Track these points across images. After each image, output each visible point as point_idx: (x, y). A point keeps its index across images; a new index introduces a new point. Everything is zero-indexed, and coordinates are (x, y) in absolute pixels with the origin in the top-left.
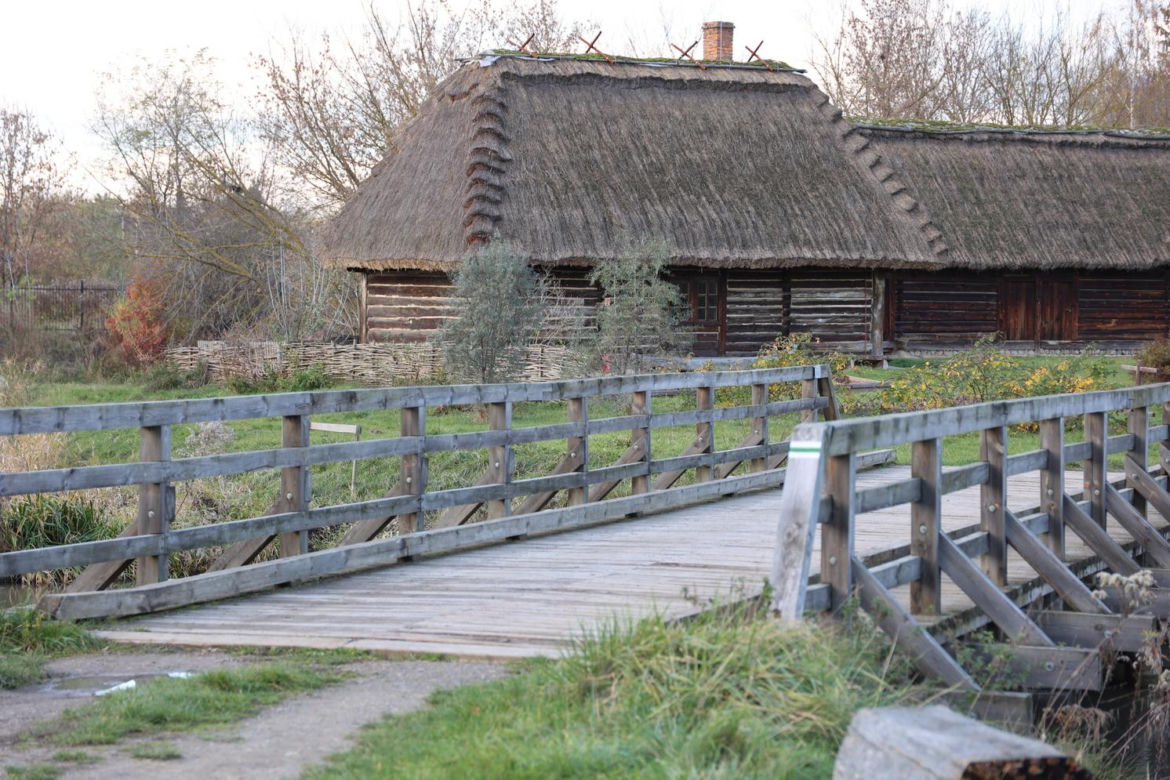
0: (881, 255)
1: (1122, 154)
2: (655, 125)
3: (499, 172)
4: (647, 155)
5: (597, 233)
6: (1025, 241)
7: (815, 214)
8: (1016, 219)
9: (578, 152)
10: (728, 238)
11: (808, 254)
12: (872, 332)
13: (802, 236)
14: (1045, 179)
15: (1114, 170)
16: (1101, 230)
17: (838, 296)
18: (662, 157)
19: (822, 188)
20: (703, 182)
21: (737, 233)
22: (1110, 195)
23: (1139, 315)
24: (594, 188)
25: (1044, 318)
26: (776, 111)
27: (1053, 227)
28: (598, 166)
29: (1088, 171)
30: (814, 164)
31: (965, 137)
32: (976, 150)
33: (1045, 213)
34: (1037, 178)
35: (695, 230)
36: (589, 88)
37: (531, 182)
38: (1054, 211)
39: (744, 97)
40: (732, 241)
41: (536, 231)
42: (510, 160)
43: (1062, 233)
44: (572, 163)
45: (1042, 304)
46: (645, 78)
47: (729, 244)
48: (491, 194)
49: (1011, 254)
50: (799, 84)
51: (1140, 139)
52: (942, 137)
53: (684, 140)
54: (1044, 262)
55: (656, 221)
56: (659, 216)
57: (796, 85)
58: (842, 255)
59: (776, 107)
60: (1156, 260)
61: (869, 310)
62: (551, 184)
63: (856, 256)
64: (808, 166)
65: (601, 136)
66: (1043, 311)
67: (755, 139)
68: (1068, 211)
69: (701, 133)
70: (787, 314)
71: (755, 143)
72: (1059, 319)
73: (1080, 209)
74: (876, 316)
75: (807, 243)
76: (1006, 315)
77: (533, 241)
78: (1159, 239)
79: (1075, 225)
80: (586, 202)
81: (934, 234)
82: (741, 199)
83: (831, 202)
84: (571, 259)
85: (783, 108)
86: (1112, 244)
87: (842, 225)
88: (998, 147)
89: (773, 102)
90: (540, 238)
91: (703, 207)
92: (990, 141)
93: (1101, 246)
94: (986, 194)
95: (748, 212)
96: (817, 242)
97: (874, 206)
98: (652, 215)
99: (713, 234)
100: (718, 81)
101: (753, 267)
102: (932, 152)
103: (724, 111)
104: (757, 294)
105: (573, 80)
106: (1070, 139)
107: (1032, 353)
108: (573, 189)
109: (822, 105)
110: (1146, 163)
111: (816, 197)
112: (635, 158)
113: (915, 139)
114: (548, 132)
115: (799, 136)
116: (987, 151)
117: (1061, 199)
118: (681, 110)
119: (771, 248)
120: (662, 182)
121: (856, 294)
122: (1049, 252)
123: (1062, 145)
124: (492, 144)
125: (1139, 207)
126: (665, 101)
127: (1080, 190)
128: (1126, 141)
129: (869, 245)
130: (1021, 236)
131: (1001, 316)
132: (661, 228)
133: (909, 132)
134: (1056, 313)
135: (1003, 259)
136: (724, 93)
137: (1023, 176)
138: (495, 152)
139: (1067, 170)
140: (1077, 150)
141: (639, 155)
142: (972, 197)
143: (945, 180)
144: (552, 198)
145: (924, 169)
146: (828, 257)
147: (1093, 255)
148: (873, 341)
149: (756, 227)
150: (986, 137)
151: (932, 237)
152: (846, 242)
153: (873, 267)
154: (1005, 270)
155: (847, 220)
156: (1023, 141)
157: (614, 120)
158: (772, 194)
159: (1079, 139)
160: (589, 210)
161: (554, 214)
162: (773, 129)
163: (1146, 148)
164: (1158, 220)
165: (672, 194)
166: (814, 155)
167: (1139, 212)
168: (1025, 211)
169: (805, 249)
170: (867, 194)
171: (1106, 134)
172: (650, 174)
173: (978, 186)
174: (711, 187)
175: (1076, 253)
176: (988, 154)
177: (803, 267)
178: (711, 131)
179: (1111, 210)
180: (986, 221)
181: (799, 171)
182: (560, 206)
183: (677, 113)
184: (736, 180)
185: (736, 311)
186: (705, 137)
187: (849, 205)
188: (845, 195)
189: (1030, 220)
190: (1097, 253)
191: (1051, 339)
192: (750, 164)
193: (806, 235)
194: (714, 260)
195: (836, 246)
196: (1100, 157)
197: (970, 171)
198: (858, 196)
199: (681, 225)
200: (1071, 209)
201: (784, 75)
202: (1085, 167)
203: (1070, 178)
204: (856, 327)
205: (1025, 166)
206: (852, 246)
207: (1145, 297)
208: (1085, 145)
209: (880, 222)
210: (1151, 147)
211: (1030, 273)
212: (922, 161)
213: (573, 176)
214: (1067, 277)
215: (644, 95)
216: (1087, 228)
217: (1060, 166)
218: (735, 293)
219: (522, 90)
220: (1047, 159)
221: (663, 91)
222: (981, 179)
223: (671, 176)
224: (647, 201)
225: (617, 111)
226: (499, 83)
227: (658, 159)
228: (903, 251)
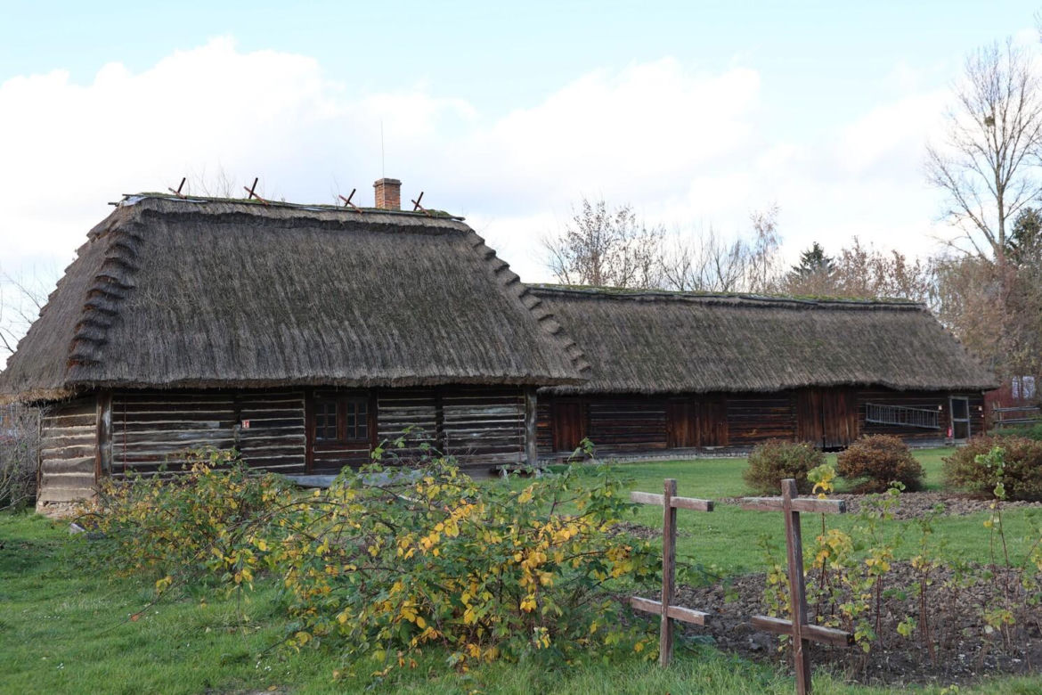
0: (524, 372)
1: (753, 311)
2: (306, 259)
3: (115, 298)
4: (292, 284)
5: (220, 354)
6: (684, 372)
7: (461, 336)
8: (677, 356)
9: (215, 281)
10: (367, 358)
11: (450, 372)
12: (527, 444)
13: (446, 357)
14: (698, 327)
15: (748, 321)
16: (741, 364)
17: (491, 412)
18: (307, 286)
19: (471, 315)
20: (349, 309)
21: (377, 353)
22: (746, 339)
23: (773, 426)
24: (226, 313)
25: (702, 429)
26: (433, 251)
27: (705, 361)
28: (235, 294)
29: (729, 322)
30: (465, 293)
31: (637, 298)
32: (646, 307)
33: (699, 352)
34: (692, 327)
35: (332, 351)
36: (240, 226)
37: (153, 307)
38: (705, 350)
39: (401, 238)
40: (372, 361)
41: (148, 354)
42: (132, 287)
43: (712, 365)
44: (206, 291)
45: (700, 420)
46: (299, 219)
47: (367, 363)
48: (100, 319)
49: (673, 381)
50: (456, 228)
51: (764, 300)
52: (619, 298)
53: (335, 272)
54: (698, 387)
55: (289, 343)
56: (293, 338)
57: (453, 229)
58: (486, 372)
59: (433, 247)
60: (781, 385)
61: (522, 424)
62: (176, 309)
63: (499, 373)
64: (459, 296)
65: (244, 266)
66: (701, 425)
67: (408, 271)
68: (716, 350)
69: (353, 266)
70: (440, 429)
71: (408, 276)
72: (714, 430)
73: (724, 349)
74: (529, 429)
75: (451, 362)
76: (673, 430)
77: (143, 364)
78: (783, 370)
79: (721, 360)
80: (214, 327)
81: (577, 353)
82: (387, 324)
83: (478, 326)
84: (184, 381)
85: (439, 247)
86: (749, 374)
87: (488, 346)
88: (663, 305)
89: (430, 242)
90: (152, 360)
91: (345, 330)
92: (656, 301)
93: (741, 375)
94: (653, 338)
95: (392, 335)
96: (461, 361)
97: (521, 331)
98: (286, 338)
99: (351, 356)
100: (374, 223)
101: (394, 385)
102: (612, 309)
103: (380, 249)
104: (409, 412)
105: (223, 218)
106: (716, 300)
107: (694, 456)
108: (201, 314)
109: (477, 245)
110: (770, 317)
111: (465, 322)
112: (278, 287)
113: (599, 299)
114: (185, 263)
115: (452, 271)
116: (654, 308)
117: (710, 342)
118: (335, 247)
119: (413, 367)
120: (304, 308)
121: (510, 410)
122: (703, 380)
123: (710, 304)
124: (114, 272)
125: (768, 347)
126: (320, 240)
127: (724, 335)
128: (756, 302)
129: (513, 364)
130: (681, 369)
131: (669, 430)
132: (294, 350)
133: (593, 294)
134: (711, 427)
135: (667, 385)
136: (382, 234)
137: (682, 326)
138: (114, 279)
139: (714, 321)
140: (721, 308)
141: (283, 285)
142: (642, 340)
143: (622, 328)
144: (174, 322)
145: (605, 320)
146: (471, 375)
147: (735, 382)
148: (528, 452)
149: (397, 347)
150: (653, 298)
151: (575, 356)
152: (490, 362)
153: (519, 383)
154: (668, 395)
155: (493, 341)
156: (681, 301)
157: (263, 254)
158: (420, 319)
159: (722, 300)
160: (215, 333)
161: (172, 338)
162: (427, 264)
163: (770, 307)
164: (781, 356)
165: (312, 319)
166: (466, 286)
167: (768, 351)
168: (684, 351)
169: (448, 368)
170: (514, 319)
171: (741, 297)
172: (291, 301)
173: (647, 332)
174: (357, 313)
175: (723, 380)
176: (655, 310)
177: (446, 385)
178: (364, 265)
179: (747, 350)
180: (654, 358)
181: (451, 300)
182: (181, 330)
183: (331, 249)
184: (384, 307)
185: (387, 429)
186: (357, 270)
187: (496, 330)
188: (493, 320)
189: (687, 357)
190: (738, 380)
191: (709, 446)
192: (401, 294)
193: (450, 355)
194: (350, 380)
195: (480, 365)
196: (738, 313)
197: (641, 322)
198: (506, 321)
199: (317, 346)
200: (717, 348)
201: (443, 221)
202: (727, 320)
203: (716, 327)
204: (510, 439)
205: (683, 318)
206: (496, 365)
207: (777, 412)
208: (727, 305)
209: (526, 343)
210: (773, 306)
211: (689, 396)
212: (604, 315)
213: (205, 303)
214: (717, 397)
215: (299, 235)
216: (730, 362)
217: (709, 319)
218: (386, 412)
219: (164, 226)
220: (699, 314)
221: (318, 230)
222: (650, 328)
223: (315, 301)
224: (283, 325)
225: (266, 247)
226: (138, 219)
227: (304, 288)
228: (546, 368)
